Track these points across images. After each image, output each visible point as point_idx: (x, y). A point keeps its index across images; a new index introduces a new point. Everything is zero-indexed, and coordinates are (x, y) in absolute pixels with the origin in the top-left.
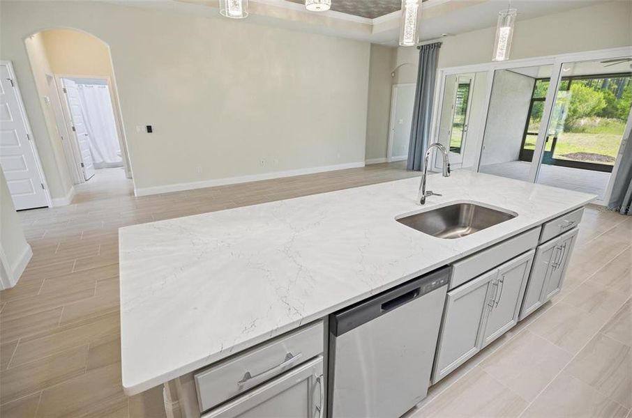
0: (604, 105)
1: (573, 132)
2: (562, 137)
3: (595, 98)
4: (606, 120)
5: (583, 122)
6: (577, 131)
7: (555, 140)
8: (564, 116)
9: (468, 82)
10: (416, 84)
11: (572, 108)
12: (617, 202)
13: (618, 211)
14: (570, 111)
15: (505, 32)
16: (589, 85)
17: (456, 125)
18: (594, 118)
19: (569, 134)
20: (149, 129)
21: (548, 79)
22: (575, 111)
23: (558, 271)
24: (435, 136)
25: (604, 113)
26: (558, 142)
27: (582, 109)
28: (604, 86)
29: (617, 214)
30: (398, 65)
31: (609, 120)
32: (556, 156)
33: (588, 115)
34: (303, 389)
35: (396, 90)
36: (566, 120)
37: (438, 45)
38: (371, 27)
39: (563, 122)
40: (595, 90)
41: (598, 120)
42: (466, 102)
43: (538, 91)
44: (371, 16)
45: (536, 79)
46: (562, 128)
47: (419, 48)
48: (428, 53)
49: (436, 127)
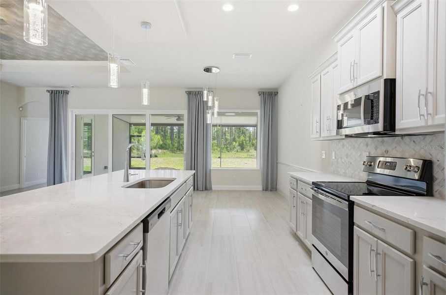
0: (161, 143)
3: (157, 139)
4: (163, 151)
5: (153, 152)
9: (90, 122)
18: (158, 150)
24: (72, 159)
25: (161, 147)
30: (25, 102)
33: (155, 148)
35: (25, 123)
37: (67, 92)
41: (160, 151)
45: (130, 124)
47: (48, 91)
48: (57, 97)
49: (72, 153)
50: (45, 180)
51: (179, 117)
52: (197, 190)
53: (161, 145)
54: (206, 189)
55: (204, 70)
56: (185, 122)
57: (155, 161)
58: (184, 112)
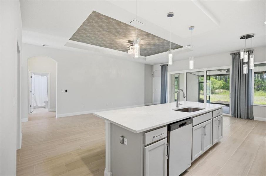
0: (222, 85)
1: (214, 94)
2: (211, 96)
3: (219, 83)
4: (224, 90)
5: (217, 91)
6: (216, 94)
7: (209, 96)
8: (211, 89)
9: (177, 77)
10: (161, 77)
11: (212, 86)
12: (234, 114)
13: (235, 117)
14: (212, 87)
15: (191, 62)
16: (216, 78)
17: (175, 92)
18: (220, 89)
19: (213, 95)
20: (66, 91)
21: (203, 76)
22: (214, 87)
23: (220, 128)
24: (169, 94)
25: (223, 88)
26: (210, 97)
27: (216, 86)
28: (221, 79)
29: (235, 118)
30: (154, 71)
31: (226, 90)
32: (211, 102)
33: (218, 89)
34: (162, 147)
35: (154, 79)
36: (211, 90)
37: (167, 65)
38: (145, 59)
39: (210, 91)
40: (218, 80)
41: (222, 90)
42: (178, 83)
43: (200, 80)
44: (145, 56)
45: (199, 76)
46: (211, 93)
47: (161, 65)
48: (164, 67)
49: (169, 91)
50: (160, 102)
51: (228, 70)
52: (240, 117)
53: (223, 87)
54: (248, 118)
55: (241, 38)
56: (231, 73)
57: (217, 96)
58: (230, 67)
